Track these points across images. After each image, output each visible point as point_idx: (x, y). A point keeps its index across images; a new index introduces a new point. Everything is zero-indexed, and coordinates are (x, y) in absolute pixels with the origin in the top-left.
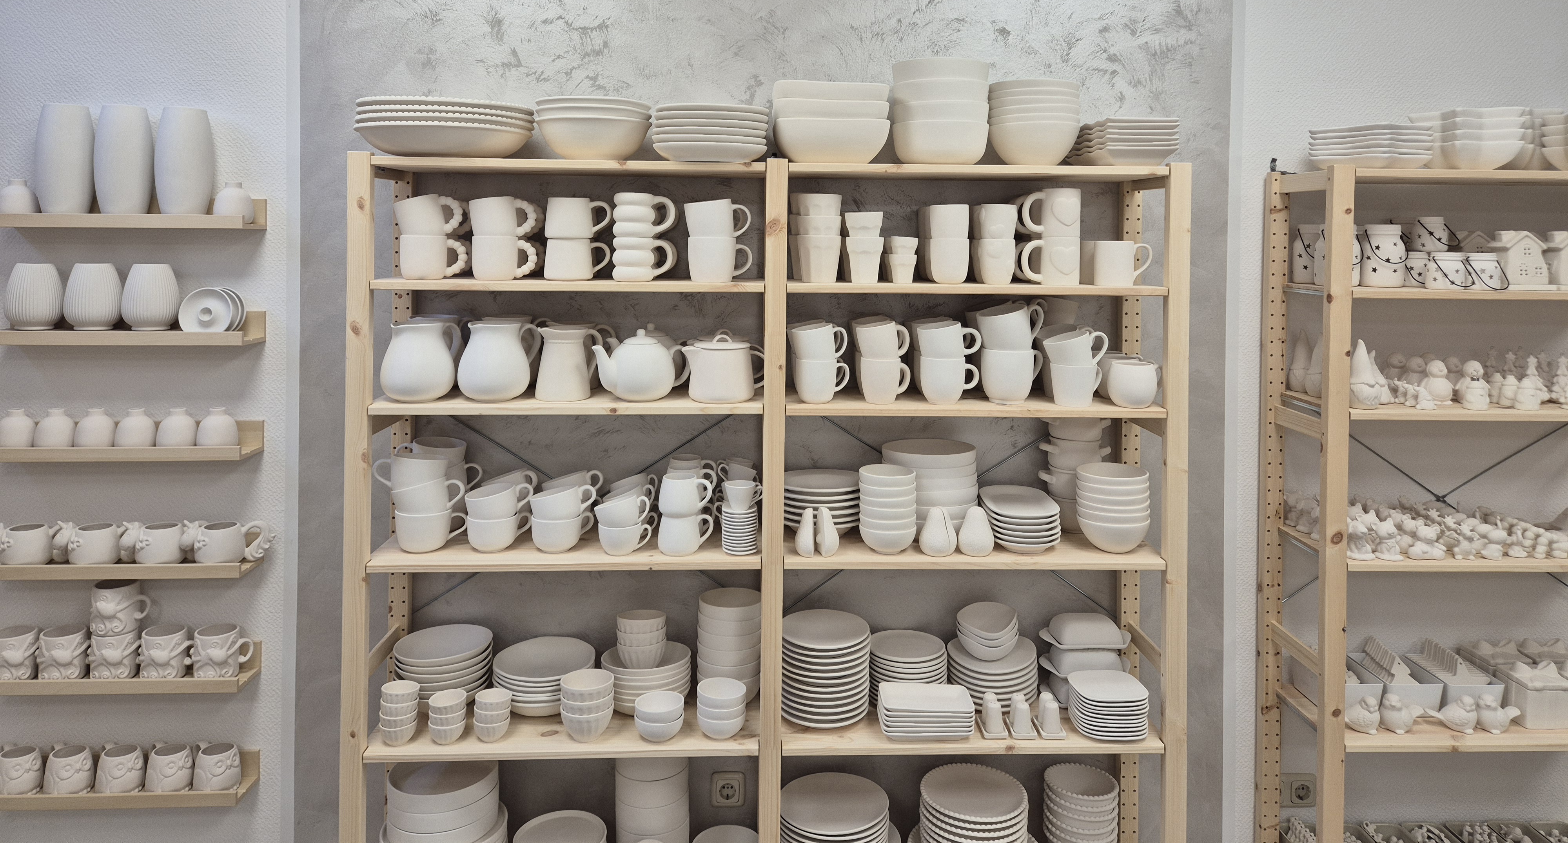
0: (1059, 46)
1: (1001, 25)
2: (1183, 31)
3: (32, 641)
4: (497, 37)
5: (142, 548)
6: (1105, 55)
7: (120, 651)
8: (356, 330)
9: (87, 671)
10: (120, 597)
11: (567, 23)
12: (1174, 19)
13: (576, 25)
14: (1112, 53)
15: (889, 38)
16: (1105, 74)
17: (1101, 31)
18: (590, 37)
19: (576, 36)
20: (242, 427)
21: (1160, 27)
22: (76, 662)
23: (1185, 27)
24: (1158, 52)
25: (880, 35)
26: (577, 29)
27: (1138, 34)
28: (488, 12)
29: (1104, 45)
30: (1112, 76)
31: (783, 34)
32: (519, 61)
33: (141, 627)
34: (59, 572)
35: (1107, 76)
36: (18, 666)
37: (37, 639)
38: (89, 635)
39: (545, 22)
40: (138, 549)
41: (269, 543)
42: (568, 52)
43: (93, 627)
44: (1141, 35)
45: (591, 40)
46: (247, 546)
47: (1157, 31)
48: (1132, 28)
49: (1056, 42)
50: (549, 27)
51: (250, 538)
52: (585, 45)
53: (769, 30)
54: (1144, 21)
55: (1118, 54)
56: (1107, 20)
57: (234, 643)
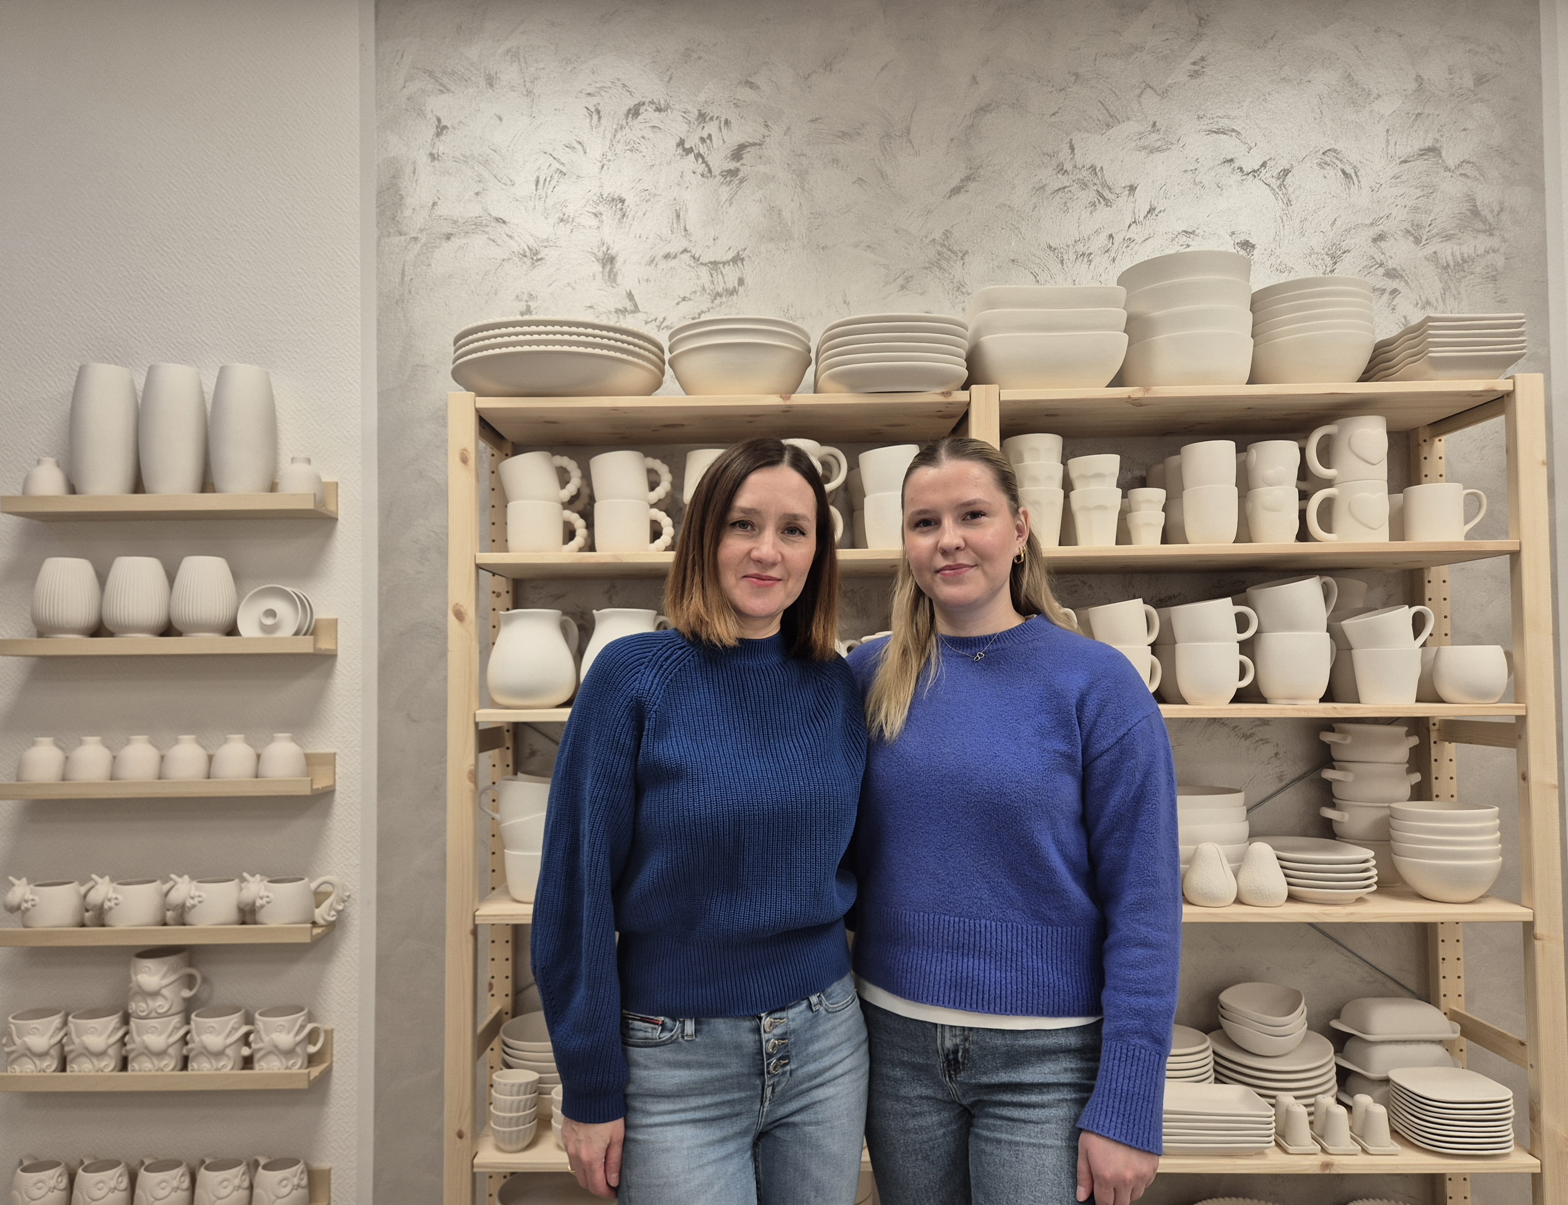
0: (1320, 261)
1: (1242, 238)
2: (1482, 237)
3: (59, 1026)
4: (609, 277)
5: (194, 906)
6: (1381, 271)
7: (164, 1036)
8: (460, 615)
9: (124, 1064)
10: (165, 969)
11: (694, 257)
12: (1469, 222)
13: (705, 259)
14: (1390, 267)
15: (1098, 258)
16: (1382, 294)
17: (1375, 240)
18: (722, 273)
19: (704, 272)
20: (310, 760)
21: (1452, 232)
22: (111, 1051)
23: (1484, 232)
24: (1451, 263)
25: (1086, 256)
26: (705, 265)
27: (1424, 242)
28: (599, 248)
29: (1379, 257)
30: (1391, 297)
31: (962, 259)
32: (636, 306)
33: (188, 1009)
34: (94, 937)
35: (1386, 296)
36: (42, 1055)
37: (65, 1023)
38: (126, 1019)
39: (667, 256)
40: (189, 907)
41: (342, 904)
42: (695, 292)
43: (133, 1007)
44: (1427, 243)
45: (723, 276)
46: (318, 906)
47: (1448, 238)
48: (1415, 234)
49: (1316, 255)
50: (673, 263)
51: (319, 897)
52: (715, 283)
53: (945, 255)
54: (1430, 225)
55: (1398, 268)
56: (1381, 227)
57: (302, 1027)
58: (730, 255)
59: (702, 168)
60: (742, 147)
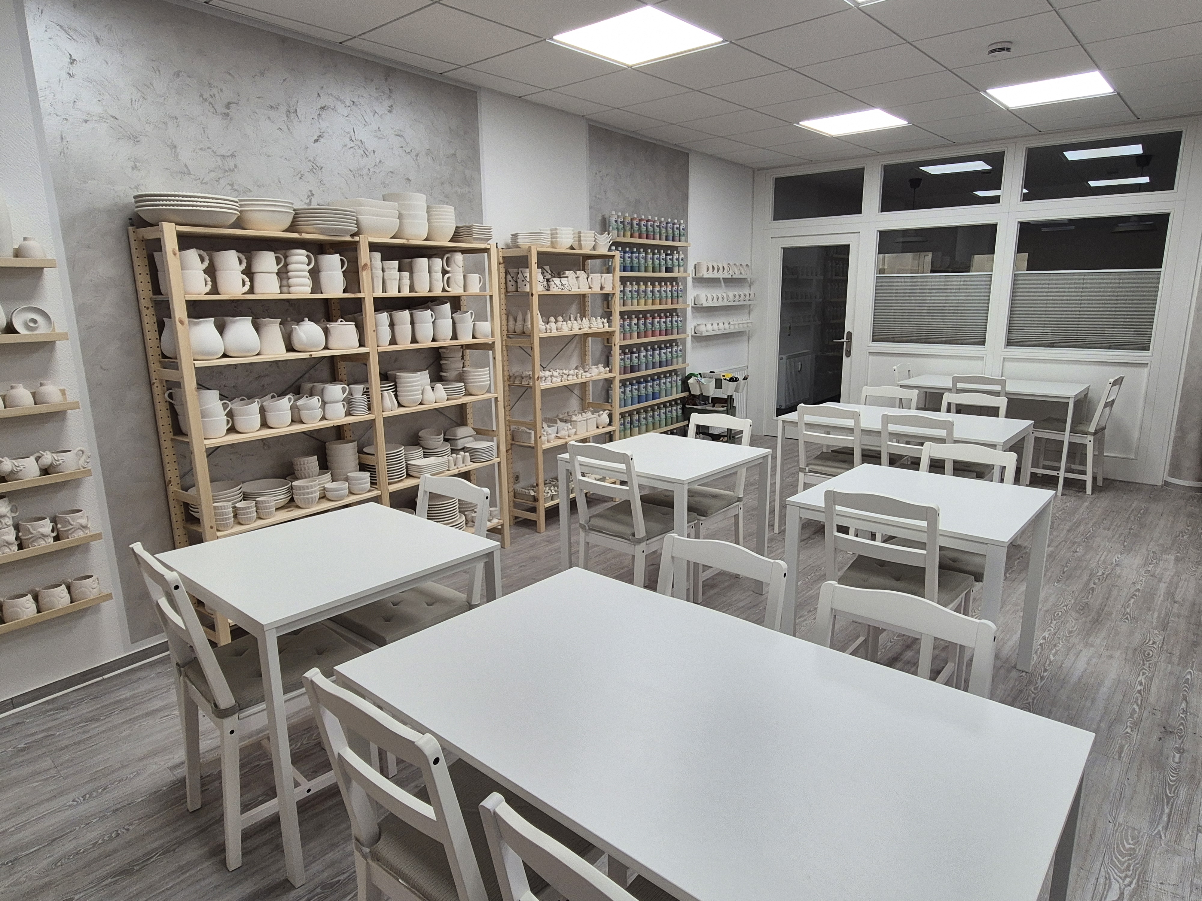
1: (407, 177)
4: (175, 155)
10: (6, 504)
11: (213, 151)
12: (464, 182)
13: (218, 153)
17: (441, 184)
18: (227, 161)
19: (219, 159)
23: (467, 186)
24: (460, 195)
26: (219, 156)
28: (168, 140)
29: (443, 190)
31: (321, 170)
32: (189, 171)
41: (89, 459)
42: (216, 168)
44: (454, 187)
47: (459, 186)
48: (451, 184)
50: (204, 153)
52: (224, 165)
53: (314, 167)
54: (455, 181)
55: (448, 195)
58: (230, 153)
59: (212, 110)
60: (229, 103)
